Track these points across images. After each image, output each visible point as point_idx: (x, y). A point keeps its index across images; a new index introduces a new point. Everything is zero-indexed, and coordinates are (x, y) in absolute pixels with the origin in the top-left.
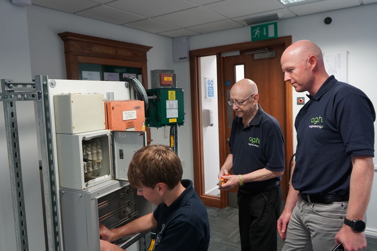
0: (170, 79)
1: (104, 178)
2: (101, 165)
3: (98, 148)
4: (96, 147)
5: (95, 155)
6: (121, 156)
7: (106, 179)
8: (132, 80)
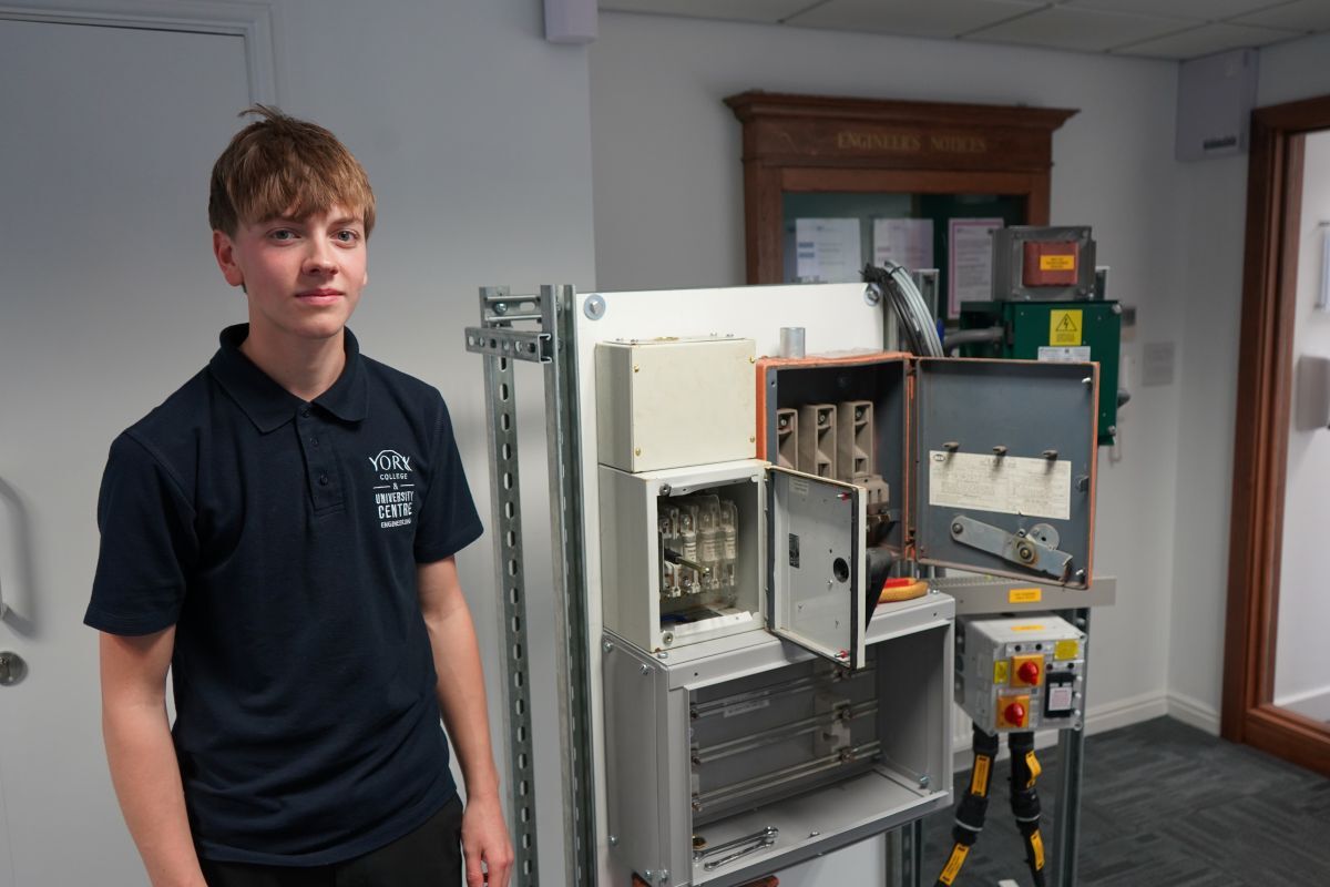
0: (1068, 262)
1: (734, 622)
2: (732, 577)
3: (724, 521)
4: (718, 515)
5: (709, 546)
6: (794, 555)
7: (741, 625)
8: (890, 277)
